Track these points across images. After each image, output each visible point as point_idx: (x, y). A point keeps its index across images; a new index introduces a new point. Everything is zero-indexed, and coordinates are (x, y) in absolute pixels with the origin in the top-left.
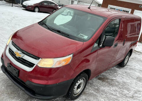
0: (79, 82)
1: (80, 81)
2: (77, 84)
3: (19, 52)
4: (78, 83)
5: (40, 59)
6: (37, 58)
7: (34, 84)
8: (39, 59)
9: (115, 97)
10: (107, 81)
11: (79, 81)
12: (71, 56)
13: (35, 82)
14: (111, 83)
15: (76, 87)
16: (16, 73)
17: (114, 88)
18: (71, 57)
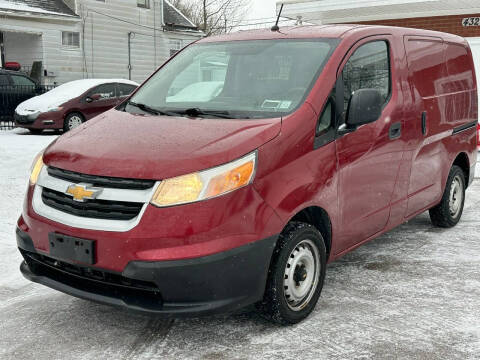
0: (293, 262)
1: (293, 256)
2: (290, 272)
3: (82, 186)
4: (289, 266)
5: (157, 183)
6: (144, 184)
7: (152, 265)
8: (152, 186)
9: (437, 300)
10: (397, 267)
11: (290, 261)
12: (252, 157)
13: (154, 257)
14: (415, 271)
15: (289, 282)
16: (87, 252)
17: (429, 281)
18: (252, 162)
